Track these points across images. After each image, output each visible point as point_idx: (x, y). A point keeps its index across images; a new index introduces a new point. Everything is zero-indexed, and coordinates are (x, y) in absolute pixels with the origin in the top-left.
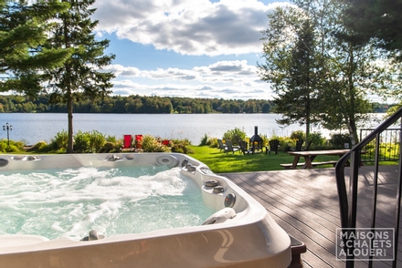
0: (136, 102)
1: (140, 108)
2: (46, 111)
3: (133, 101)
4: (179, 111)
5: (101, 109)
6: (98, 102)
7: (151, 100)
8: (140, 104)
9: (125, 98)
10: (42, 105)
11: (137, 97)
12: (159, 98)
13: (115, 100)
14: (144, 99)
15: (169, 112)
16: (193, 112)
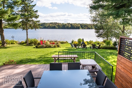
0: (69, 25)
1: (70, 27)
2: (42, 28)
3: (68, 25)
4: (83, 28)
5: (58, 27)
6: (57, 25)
7: (74, 25)
8: (70, 26)
9: (65, 24)
10: (41, 26)
11: (69, 24)
12: (76, 24)
13: (62, 25)
14: (71, 24)
15: (79, 29)
16: (87, 29)
